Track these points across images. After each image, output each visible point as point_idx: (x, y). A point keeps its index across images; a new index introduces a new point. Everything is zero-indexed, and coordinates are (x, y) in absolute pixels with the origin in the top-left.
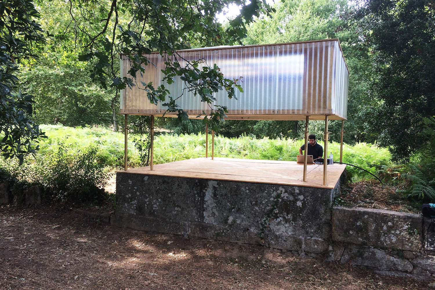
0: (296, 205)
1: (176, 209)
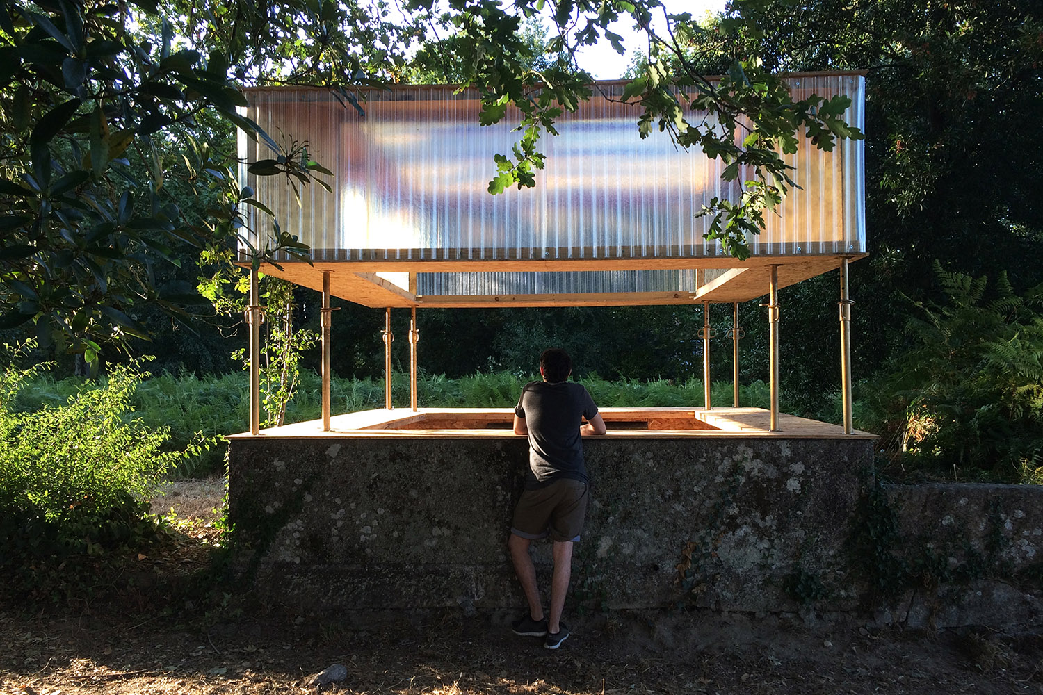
0: (785, 489)
1: (436, 531)
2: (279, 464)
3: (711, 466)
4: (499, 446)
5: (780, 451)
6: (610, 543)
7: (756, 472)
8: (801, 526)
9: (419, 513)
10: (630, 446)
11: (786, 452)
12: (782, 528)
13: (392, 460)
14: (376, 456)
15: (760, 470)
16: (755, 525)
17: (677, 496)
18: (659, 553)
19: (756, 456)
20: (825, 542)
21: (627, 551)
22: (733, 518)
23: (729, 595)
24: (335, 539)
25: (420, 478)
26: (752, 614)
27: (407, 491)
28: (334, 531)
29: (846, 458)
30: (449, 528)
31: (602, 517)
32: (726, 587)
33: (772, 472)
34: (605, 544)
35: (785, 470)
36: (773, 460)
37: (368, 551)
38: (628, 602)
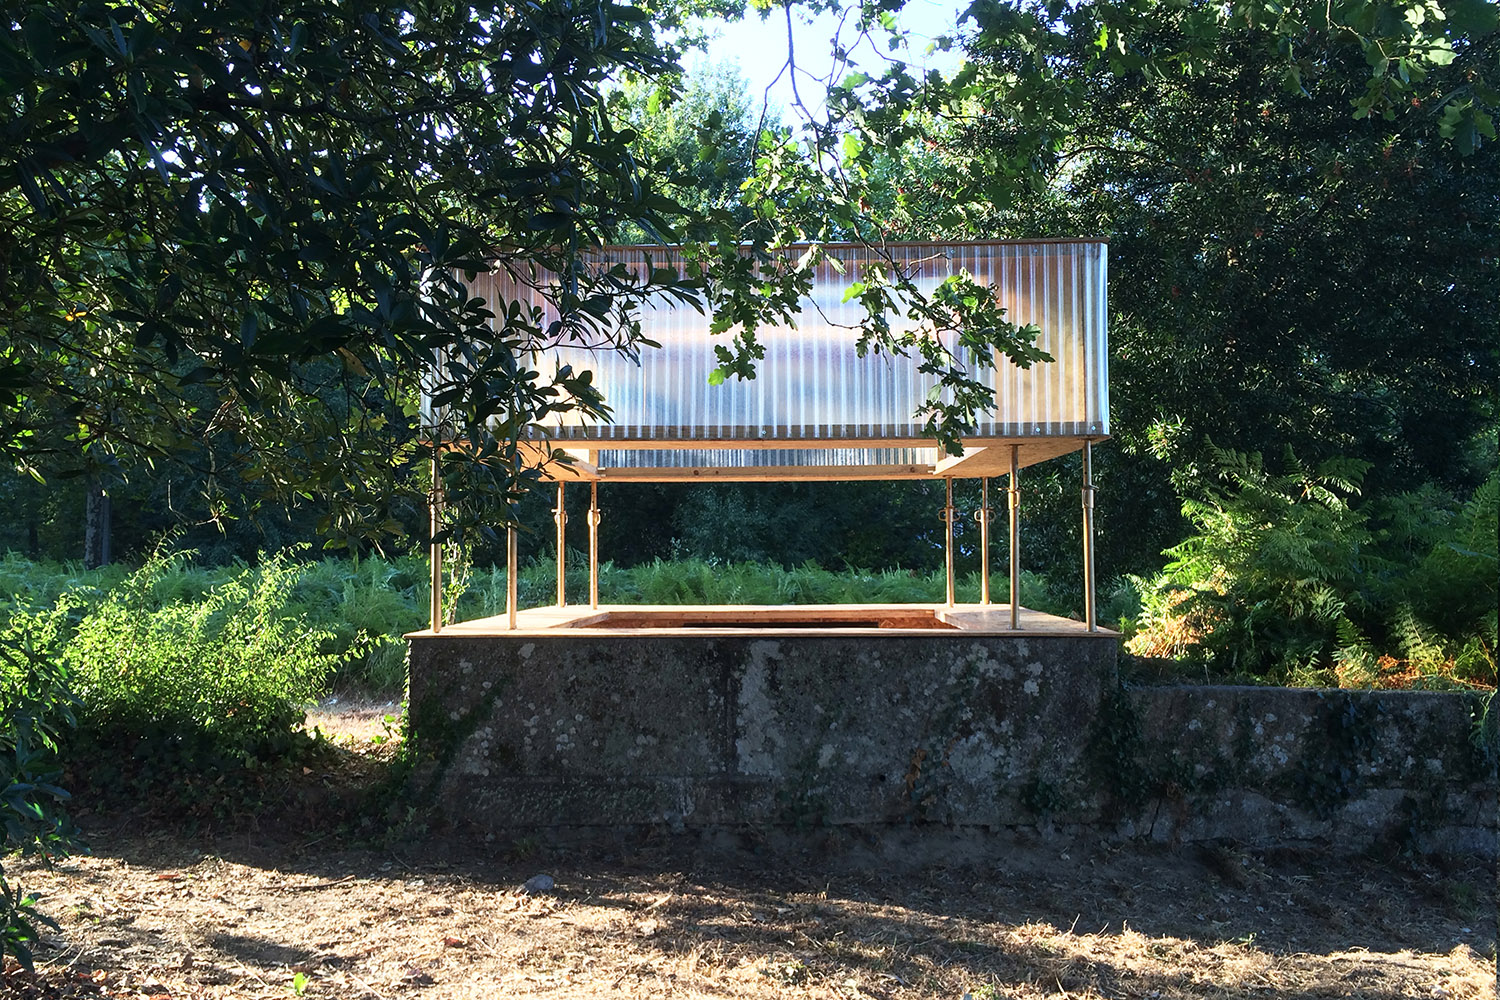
0: (1022, 692)
1: (641, 739)
2: (465, 665)
3: (943, 667)
4: (711, 645)
5: (1017, 650)
6: (833, 751)
7: (991, 674)
8: (1040, 732)
9: (622, 720)
10: (854, 644)
11: (1024, 651)
12: (1020, 733)
13: (592, 660)
14: (574, 657)
15: (995, 671)
16: (990, 731)
17: (906, 700)
18: (886, 762)
19: (992, 656)
20: (1064, 749)
21: (851, 760)
22: (966, 723)
23: (962, 808)
24: (528, 749)
25: (622, 681)
26: (986, 828)
27: (609, 695)
28: (527, 740)
29: (1087, 658)
30: (655, 736)
31: (824, 724)
32: (958, 799)
33: (1008, 673)
34: (827, 753)
35: (1022, 670)
36: (1009, 660)
37: (565, 762)
38: (852, 816)
